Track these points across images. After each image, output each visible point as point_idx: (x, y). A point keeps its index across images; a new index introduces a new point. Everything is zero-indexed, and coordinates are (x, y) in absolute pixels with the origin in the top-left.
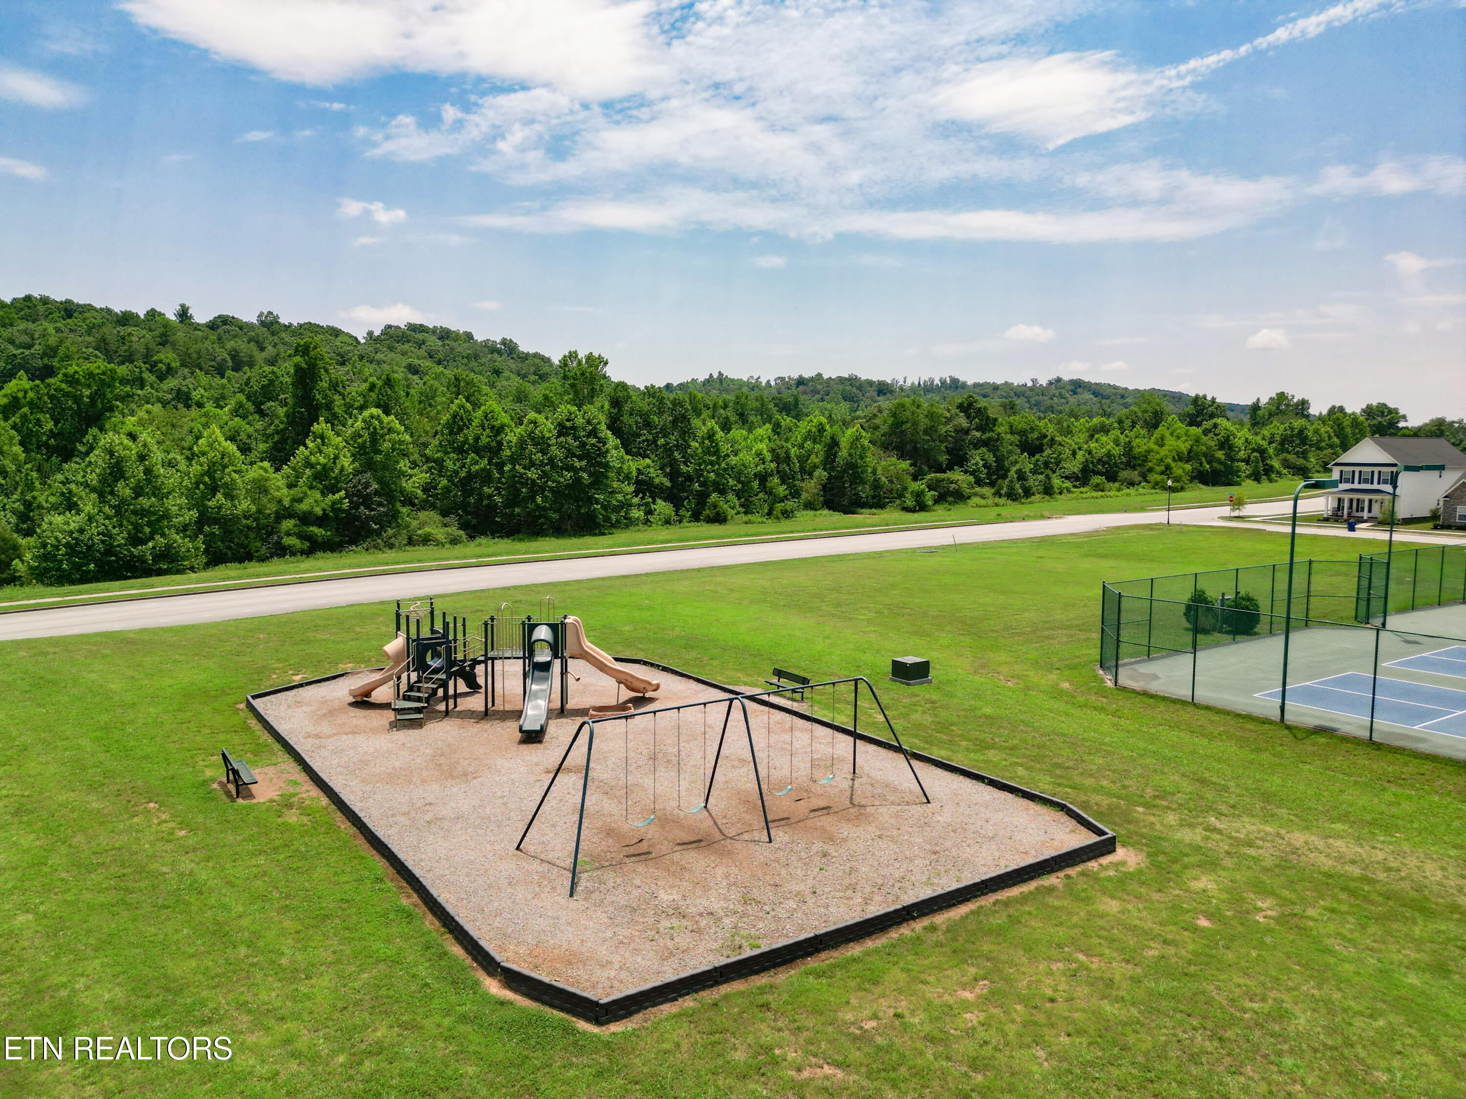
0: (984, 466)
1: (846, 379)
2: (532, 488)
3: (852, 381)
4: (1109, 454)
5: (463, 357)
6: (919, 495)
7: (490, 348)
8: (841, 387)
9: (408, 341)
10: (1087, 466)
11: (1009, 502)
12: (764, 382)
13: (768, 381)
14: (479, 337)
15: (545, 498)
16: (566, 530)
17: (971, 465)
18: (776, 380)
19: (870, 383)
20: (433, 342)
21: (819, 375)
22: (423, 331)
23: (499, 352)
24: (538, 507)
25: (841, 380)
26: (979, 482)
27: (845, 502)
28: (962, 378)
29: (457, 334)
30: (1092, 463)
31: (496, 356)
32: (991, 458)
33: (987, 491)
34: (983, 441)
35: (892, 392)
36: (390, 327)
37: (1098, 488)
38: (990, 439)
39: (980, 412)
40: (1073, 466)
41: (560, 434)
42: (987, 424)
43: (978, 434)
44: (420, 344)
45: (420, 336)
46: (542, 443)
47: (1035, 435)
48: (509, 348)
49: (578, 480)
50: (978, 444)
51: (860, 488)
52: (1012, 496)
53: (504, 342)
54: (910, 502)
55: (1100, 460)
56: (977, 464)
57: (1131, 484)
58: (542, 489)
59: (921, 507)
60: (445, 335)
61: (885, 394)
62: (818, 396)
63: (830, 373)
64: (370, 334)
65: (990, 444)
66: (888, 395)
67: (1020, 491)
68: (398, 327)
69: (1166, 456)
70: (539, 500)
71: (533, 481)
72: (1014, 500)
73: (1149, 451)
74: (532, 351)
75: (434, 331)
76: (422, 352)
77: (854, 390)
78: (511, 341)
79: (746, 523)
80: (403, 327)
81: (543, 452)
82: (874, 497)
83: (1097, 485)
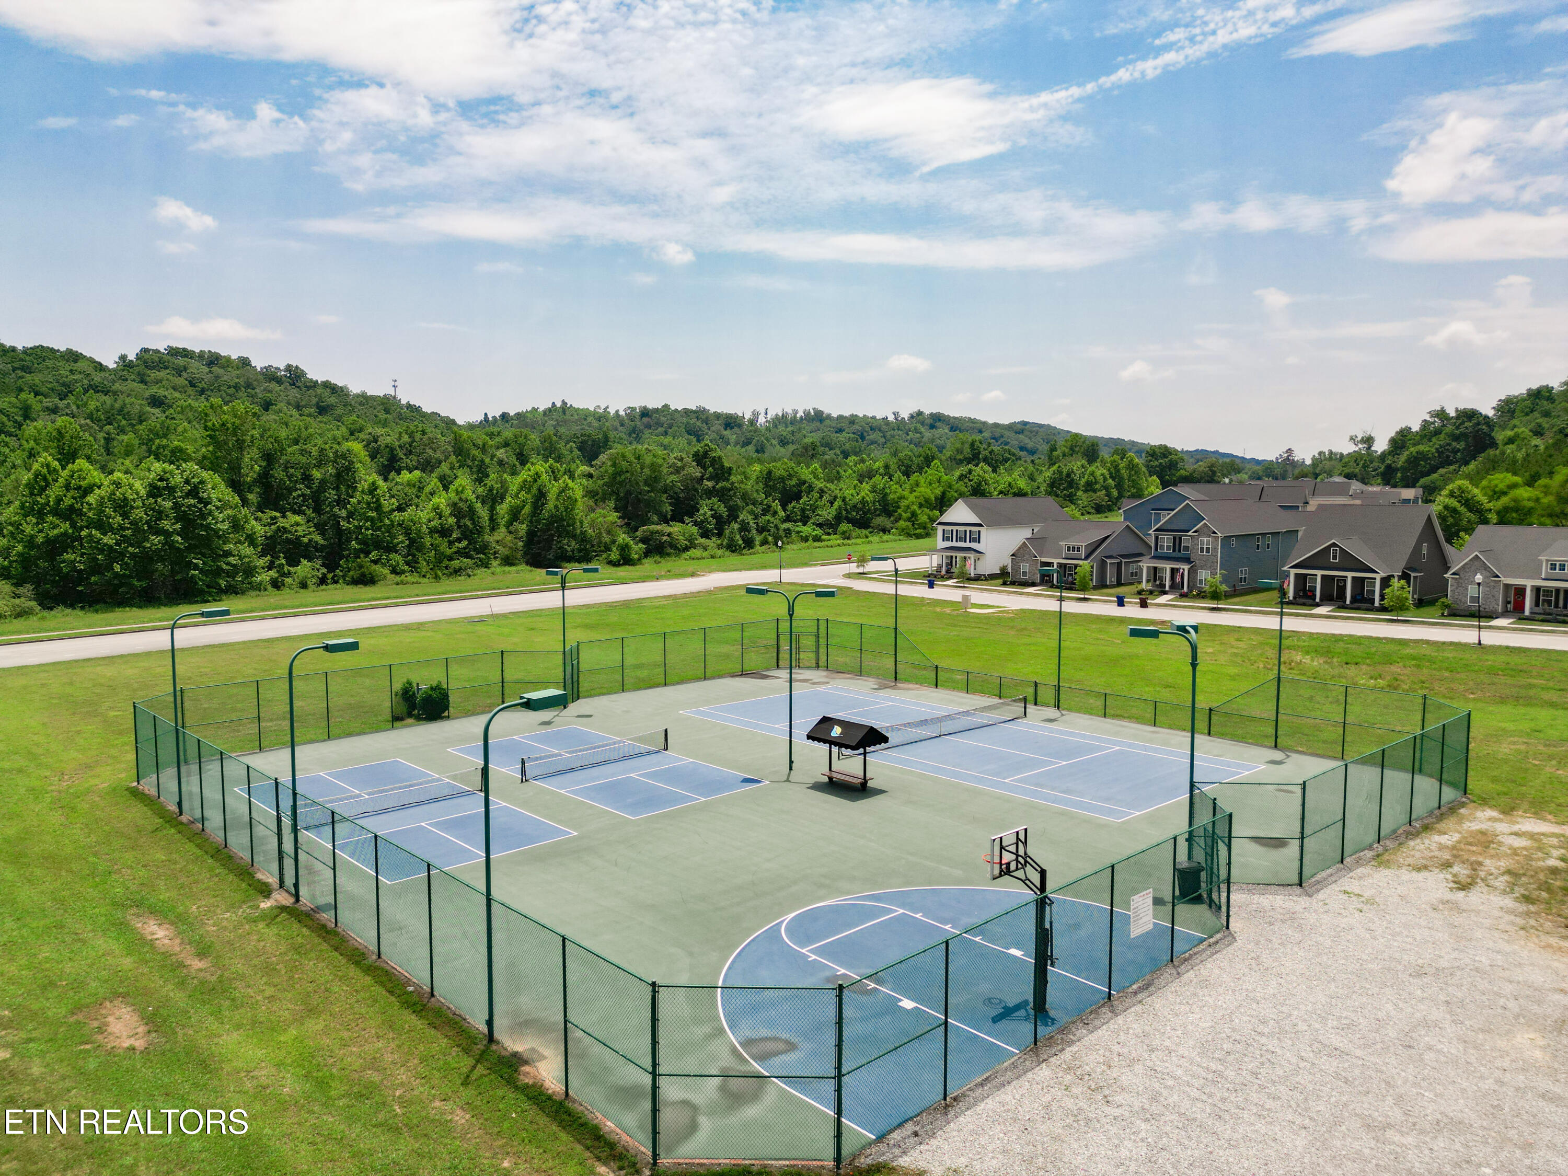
0: (712, 516)
1: (692, 411)
2: (109, 555)
3: (700, 414)
4: (863, 502)
5: (229, 387)
6: (624, 548)
7: (270, 375)
8: (685, 420)
9: (166, 368)
10: (840, 513)
11: (728, 553)
12: (612, 411)
13: (617, 412)
14: (258, 363)
15: (125, 566)
16: (159, 599)
17: (699, 517)
18: (625, 410)
19: (718, 416)
20: (198, 369)
21: (666, 406)
22: (186, 356)
23: (279, 381)
24: (117, 575)
25: (687, 412)
26: (705, 534)
27: (551, 557)
28: (826, 411)
29: (228, 359)
30: (846, 510)
31: (273, 385)
32: (722, 509)
33: (712, 542)
34: (718, 491)
35: (740, 426)
36: (146, 350)
37: (846, 536)
38: (723, 488)
39: (716, 461)
40: (828, 513)
41: (151, 495)
42: (723, 474)
43: (710, 484)
44: (179, 371)
45: (181, 361)
46: (123, 507)
47: (793, 482)
48: (295, 376)
49: (170, 544)
50: (710, 493)
51: (565, 542)
52: (732, 548)
53: (289, 368)
54: (614, 555)
55: (855, 506)
56: (705, 514)
57: (885, 530)
58: (122, 554)
59: (626, 560)
60: (213, 360)
61: (732, 428)
62: (660, 430)
63: (678, 404)
64: (123, 358)
65: (723, 495)
66: (736, 429)
67: (740, 542)
68: (157, 351)
69: (913, 503)
70: (117, 568)
71: (111, 547)
72: (733, 551)
73: (902, 498)
74: (320, 378)
75: (201, 355)
76: (181, 381)
77: (699, 423)
78: (297, 367)
79: (398, 584)
80: (162, 350)
81: (125, 515)
82: (580, 551)
83: (844, 533)
